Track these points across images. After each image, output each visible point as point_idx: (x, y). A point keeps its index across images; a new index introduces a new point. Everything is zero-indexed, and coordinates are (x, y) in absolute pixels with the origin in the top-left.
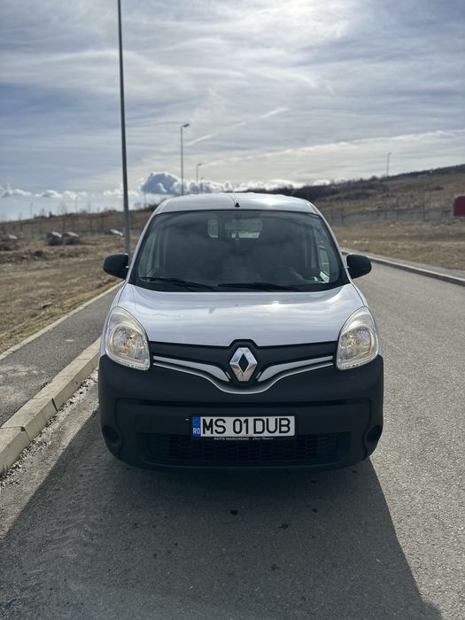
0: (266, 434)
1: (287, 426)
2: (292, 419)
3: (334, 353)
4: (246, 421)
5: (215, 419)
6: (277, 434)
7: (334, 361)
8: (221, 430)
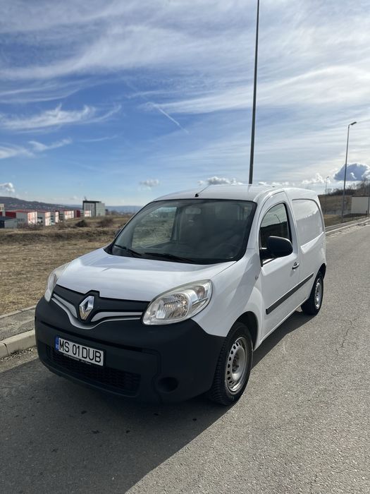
0: (87, 360)
1: (99, 357)
2: (102, 352)
3: (144, 311)
4: (79, 347)
5: (65, 341)
6: (93, 362)
7: (142, 317)
8: (67, 350)
